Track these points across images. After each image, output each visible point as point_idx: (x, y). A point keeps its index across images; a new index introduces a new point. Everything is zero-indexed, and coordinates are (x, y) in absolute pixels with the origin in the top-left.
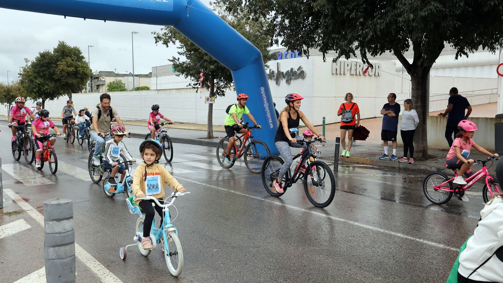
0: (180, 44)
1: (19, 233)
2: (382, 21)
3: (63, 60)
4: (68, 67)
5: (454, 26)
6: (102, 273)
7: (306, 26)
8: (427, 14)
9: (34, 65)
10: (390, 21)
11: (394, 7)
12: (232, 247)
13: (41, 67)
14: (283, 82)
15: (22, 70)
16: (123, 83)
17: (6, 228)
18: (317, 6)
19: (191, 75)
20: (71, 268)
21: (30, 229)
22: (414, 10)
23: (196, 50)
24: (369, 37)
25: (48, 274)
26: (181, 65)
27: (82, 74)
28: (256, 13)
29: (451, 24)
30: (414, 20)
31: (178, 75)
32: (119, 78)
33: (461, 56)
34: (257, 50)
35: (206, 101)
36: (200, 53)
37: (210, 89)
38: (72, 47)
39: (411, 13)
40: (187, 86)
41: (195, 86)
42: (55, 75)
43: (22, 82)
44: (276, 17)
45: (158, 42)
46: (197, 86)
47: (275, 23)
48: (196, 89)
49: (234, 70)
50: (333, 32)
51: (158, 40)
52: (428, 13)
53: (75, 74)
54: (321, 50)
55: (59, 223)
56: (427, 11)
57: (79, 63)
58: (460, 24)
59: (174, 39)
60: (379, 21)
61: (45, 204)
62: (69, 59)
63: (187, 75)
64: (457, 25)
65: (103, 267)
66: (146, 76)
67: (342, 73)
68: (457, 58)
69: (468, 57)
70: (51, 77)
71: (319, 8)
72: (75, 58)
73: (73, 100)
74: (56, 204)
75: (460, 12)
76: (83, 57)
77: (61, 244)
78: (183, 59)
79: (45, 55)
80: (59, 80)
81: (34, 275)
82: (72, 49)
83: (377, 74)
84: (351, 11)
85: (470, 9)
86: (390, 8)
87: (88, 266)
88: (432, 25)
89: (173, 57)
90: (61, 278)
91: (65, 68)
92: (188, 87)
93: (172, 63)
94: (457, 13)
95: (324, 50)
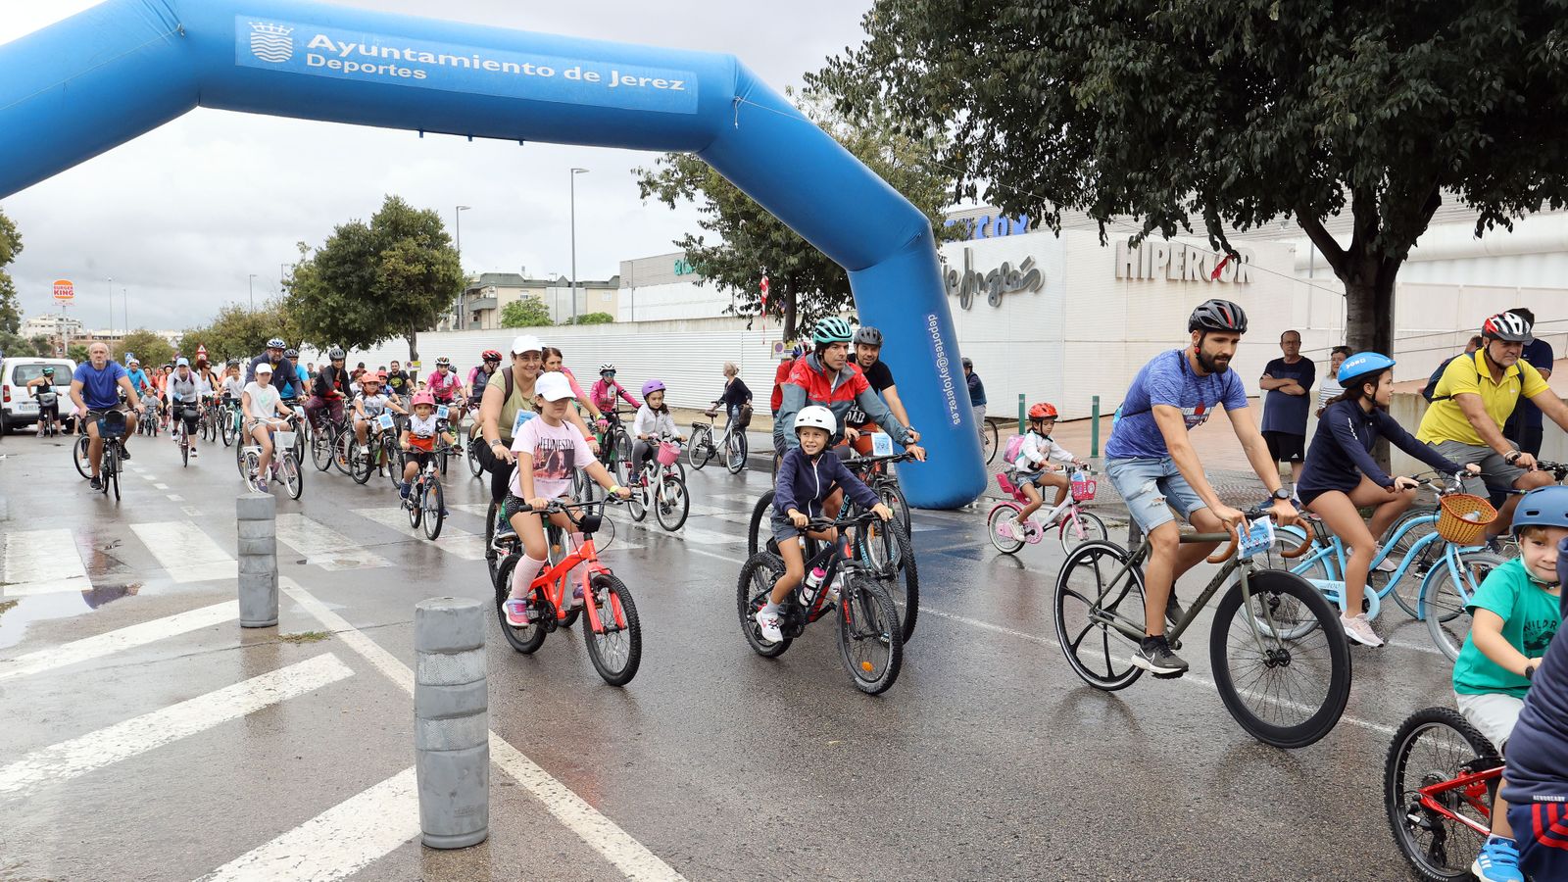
0: (706, 199)
1: (327, 687)
2: (1268, 134)
3: (396, 245)
4: (408, 262)
5: (1476, 142)
6: (549, 793)
7: (1054, 150)
8: (1396, 112)
9: (323, 260)
10: (1290, 134)
11: (1303, 96)
12: (874, 735)
13: (339, 264)
14: (981, 300)
15: (290, 272)
16: (543, 304)
17: (294, 673)
18: (1085, 96)
19: (736, 283)
20: (479, 775)
21: (352, 677)
22: (1360, 104)
23: (749, 216)
24: (1231, 178)
25: (424, 785)
26: (707, 255)
27: (444, 281)
28: (916, 114)
29: (1466, 140)
30: (1358, 130)
31: (700, 284)
32: (532, 292)
33: (1491, 227)
34: (917, 216)
35: (775, 352)
36: (760, 223)
37: (784, 320)
38: (419, 211)
39: (1352, 111)
40: (723, 312)
41: (744, 313)
42: (375, 283)
43: (291, 304)
44: (971, 125)
45: (649, 194)
46: (750, 312)
47: (968, 141)
48: (746, 322)
49: (855, 269)
50: (1129, 164)
51: (648, 189)
52: (1401, 111)
53: (426, 281)
54: (1094, 212)
55: (452, 660)
56: (1398, 106)
57: (436, 253)
58: (1490, 139)
59: (689, 188)
60: (1259, 135)
61: (418, 610)
62: (410, 243)
63: (723, 283)
64: (1482, 144)
65: (549, 777)
66: (605, 285)
67: (1145, 274)
68: (1479, 234)
69: (1510, 230)
70: (364, 291)
71: (1091, 100)
72: (425, 239)
73: (418, 350)
74: (446, 612)
75: (1490, 105)
76: (445, 238)
77: (456, 712)
78: (714, 240)
79: (349, 232)
80: (384, 298)
81: (381, 791)
82: (419, 217)
83: (1241, 279)
84: (1181, 108)
85: (1521, 99)
86: (1290, 98)
87: (511, 774)
88: (1411, 143)
89: (687, 234)
90: (455, 799)
91: (402, 265)
92: (725, 315)
93: (683, 250)
94: (1484, 109)
95: (1103, 211)
